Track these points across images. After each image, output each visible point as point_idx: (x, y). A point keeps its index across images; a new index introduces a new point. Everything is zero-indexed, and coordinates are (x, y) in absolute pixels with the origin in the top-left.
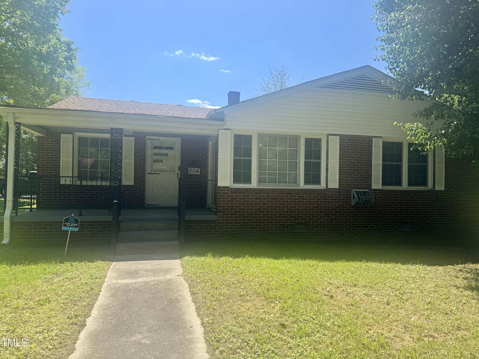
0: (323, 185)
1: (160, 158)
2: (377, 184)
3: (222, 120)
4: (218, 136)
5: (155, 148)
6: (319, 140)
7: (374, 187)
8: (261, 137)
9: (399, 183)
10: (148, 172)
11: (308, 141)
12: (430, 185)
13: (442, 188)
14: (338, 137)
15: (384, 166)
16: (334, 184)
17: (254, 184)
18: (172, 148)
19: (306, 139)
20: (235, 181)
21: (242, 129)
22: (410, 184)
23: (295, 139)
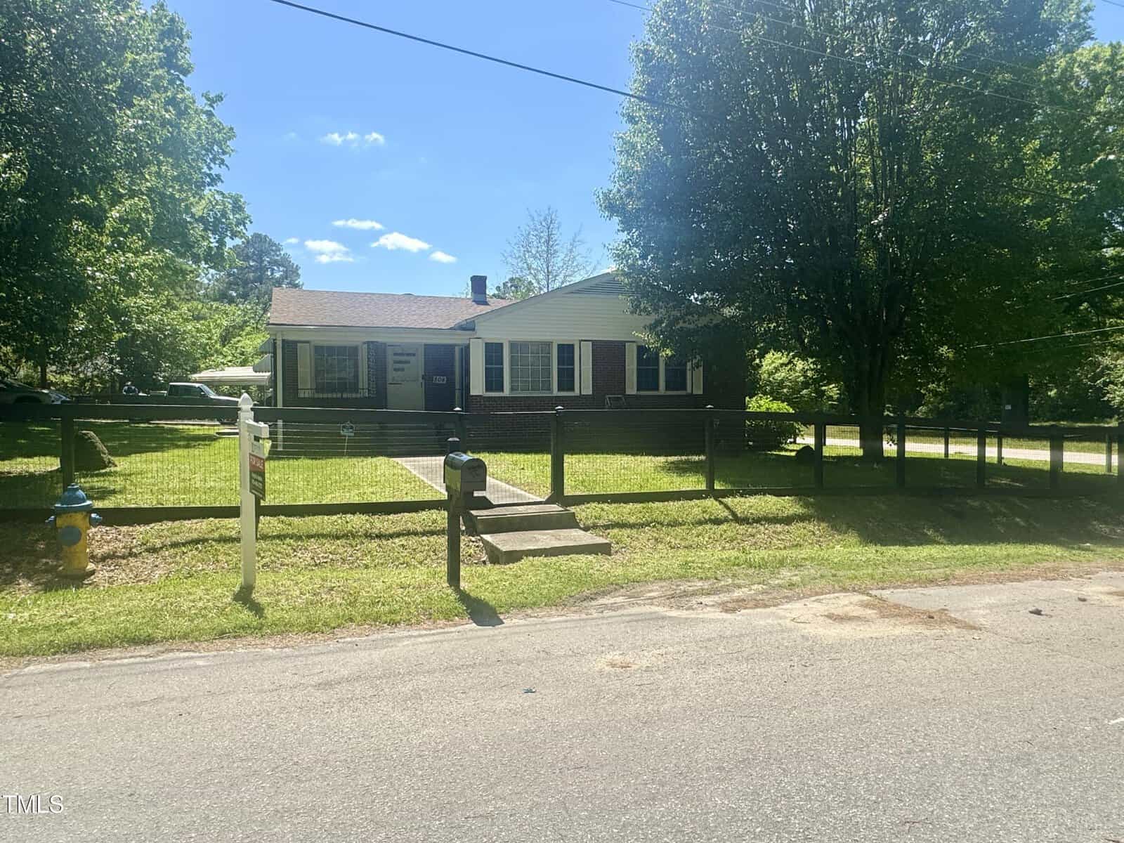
0: (577, 392)
1: (401, 366)
2: (631, 389)
3: (474, 330)
4: (469, 345)
5: (395, 354)
6: (573, 345)
7: (628, 392)
8: (513, 345)
9: (657, 389)
10: (391, 382)
11: (561, 348)
12: (689, 390)
13: (701, 392)
14: (590, 343)
15: (638, 370)
16: (588, 391)
17: (507, 392)
18: (414, 355)
19: (559, 345)
20: (487, 390)
21: (493, 337)
22: (667, 388)
23: (548, 344)
